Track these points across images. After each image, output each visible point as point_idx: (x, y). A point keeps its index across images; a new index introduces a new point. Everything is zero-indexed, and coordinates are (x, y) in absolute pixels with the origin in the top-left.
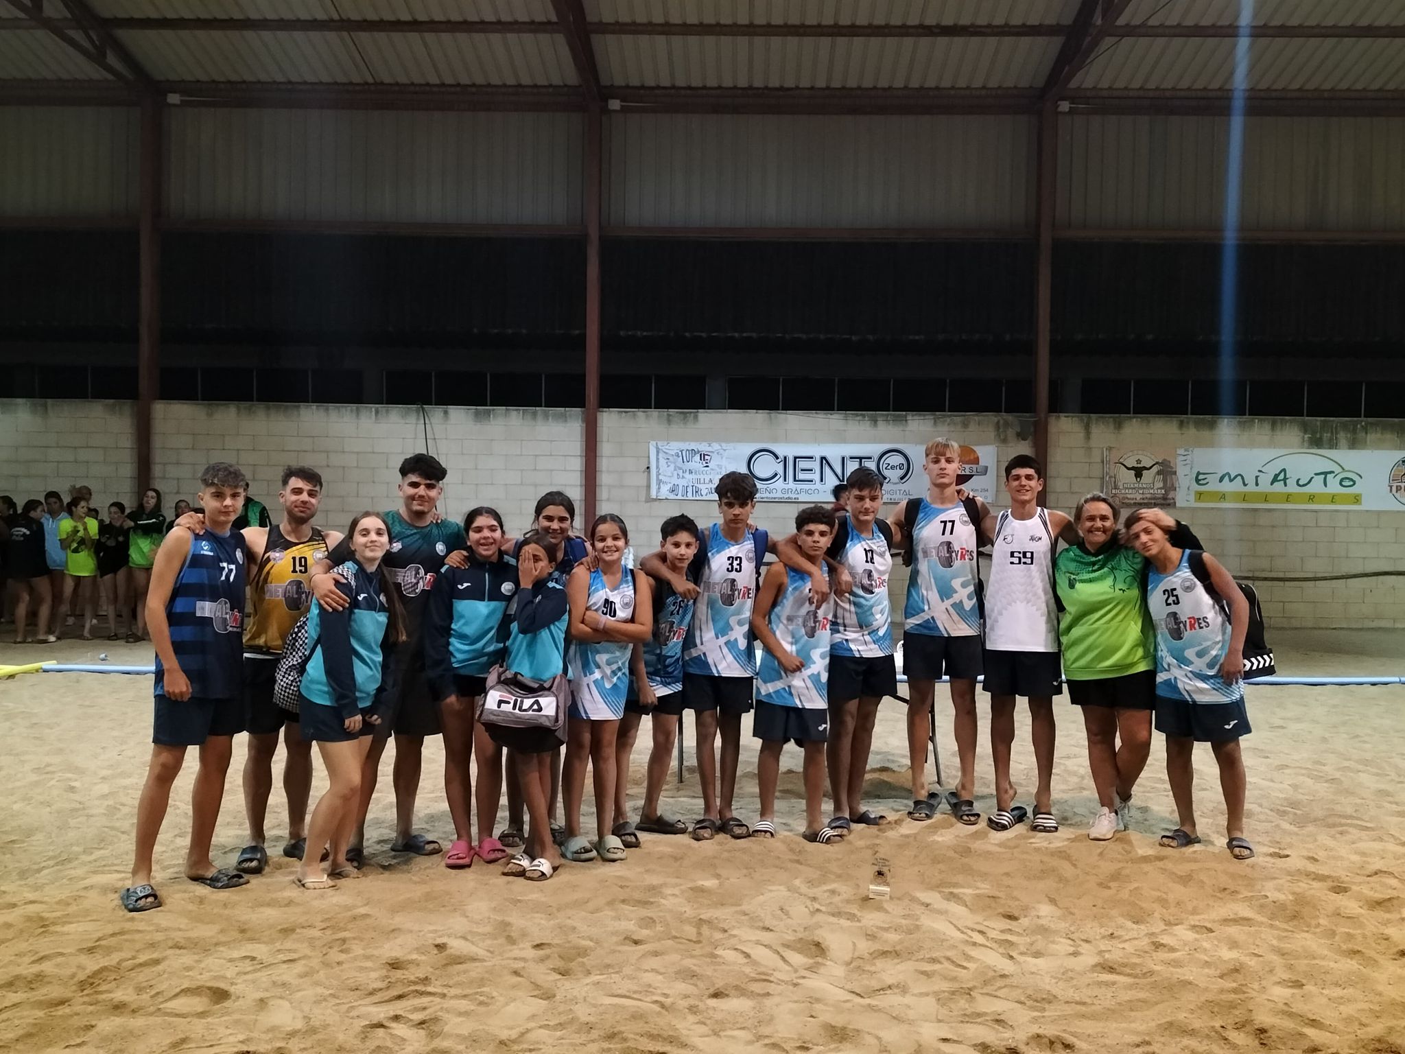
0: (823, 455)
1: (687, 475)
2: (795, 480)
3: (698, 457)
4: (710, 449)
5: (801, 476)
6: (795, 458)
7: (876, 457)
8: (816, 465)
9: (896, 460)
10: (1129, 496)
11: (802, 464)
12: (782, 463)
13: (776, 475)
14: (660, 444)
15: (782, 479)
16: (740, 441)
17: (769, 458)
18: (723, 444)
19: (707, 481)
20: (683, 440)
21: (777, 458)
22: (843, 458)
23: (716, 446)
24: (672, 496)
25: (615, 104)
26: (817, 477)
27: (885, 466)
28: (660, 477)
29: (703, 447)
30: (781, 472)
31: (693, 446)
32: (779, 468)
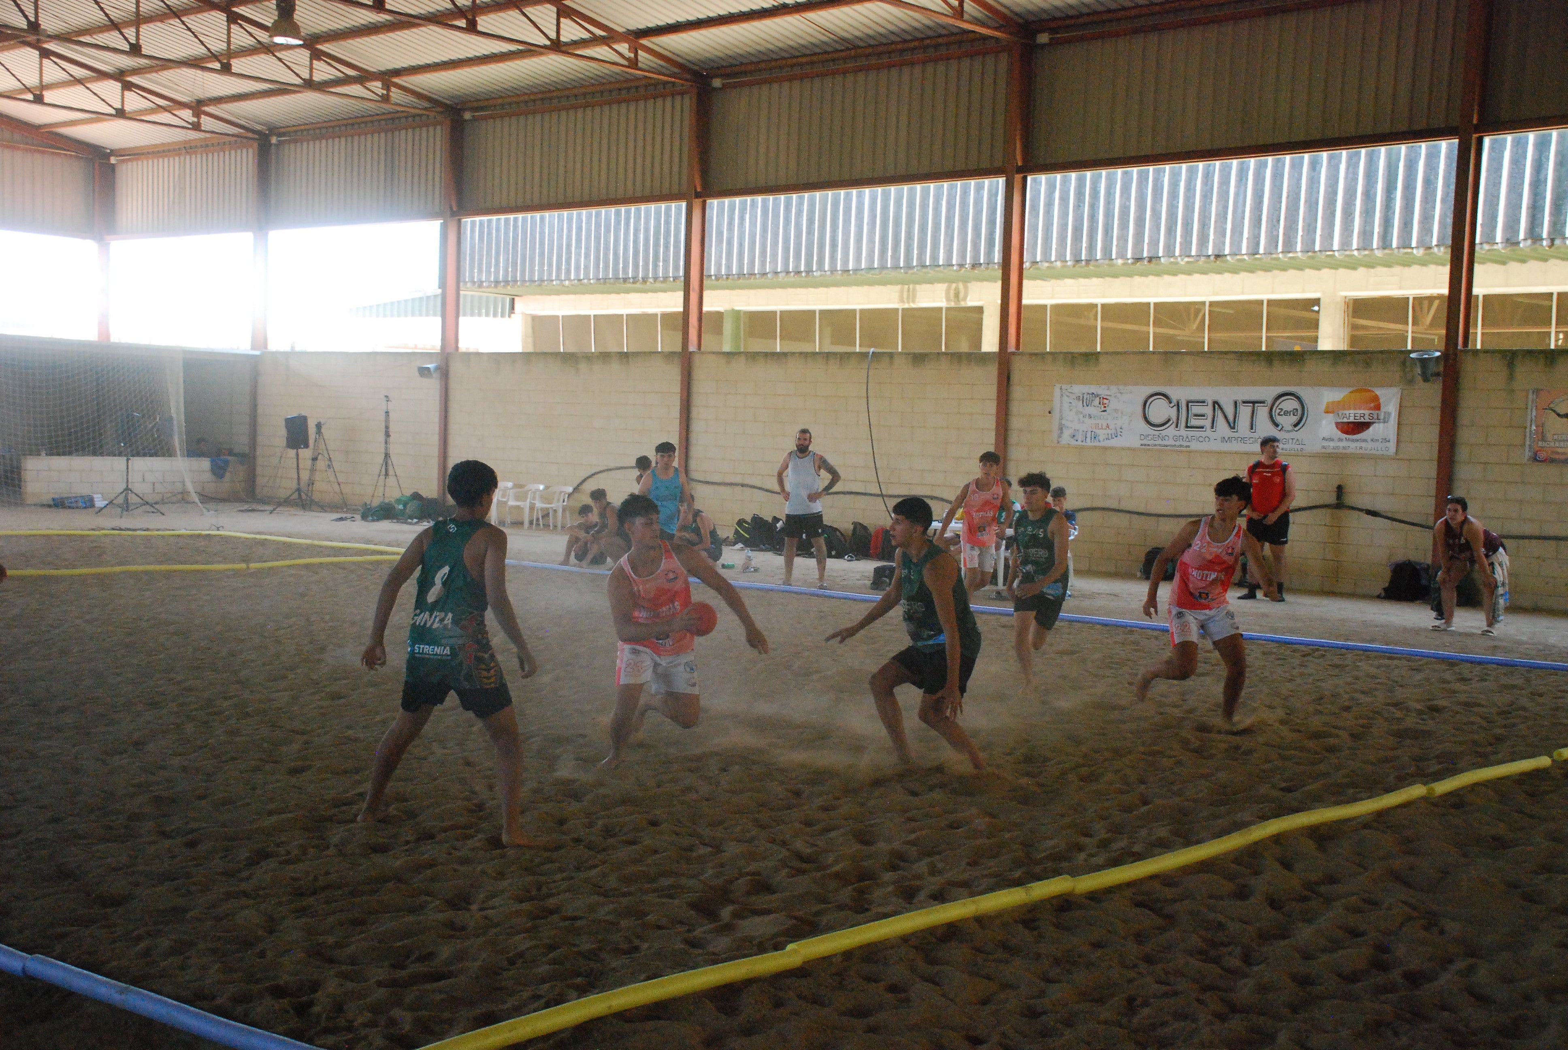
0: (1216, 399)
1: (1087, 420)
2: (1187, 427)
3: (1097, 400)
4: (1108, 393)
5: (1194, 422)
6: (1188, 402)
7: (1269, 401)
8: (1208, 410)
9: (1290, 404)
10: (1559, 450)
11: (1195, 409)
12: (1175, 408)
13: (1169, 420)
14: (1064, 387)
15: (1174, 425)
16: (1136, 384)
17: (1163, 402)
18: (1121, 387)
19: (1104, 427)
20: (1083, 383)
21: (1170, 403)
22: (1236, 403)
23: (1114, 389)
24: (1073, 442)
25: (1043, 38)
26: (1207, 423)
27: (1278, 411)
28: (1063, 422)
29: (1102, 391)
30: (1174, 419)
31: (1093, 389)
32: (1173, 413)
